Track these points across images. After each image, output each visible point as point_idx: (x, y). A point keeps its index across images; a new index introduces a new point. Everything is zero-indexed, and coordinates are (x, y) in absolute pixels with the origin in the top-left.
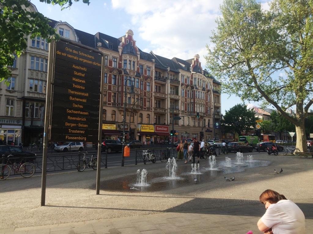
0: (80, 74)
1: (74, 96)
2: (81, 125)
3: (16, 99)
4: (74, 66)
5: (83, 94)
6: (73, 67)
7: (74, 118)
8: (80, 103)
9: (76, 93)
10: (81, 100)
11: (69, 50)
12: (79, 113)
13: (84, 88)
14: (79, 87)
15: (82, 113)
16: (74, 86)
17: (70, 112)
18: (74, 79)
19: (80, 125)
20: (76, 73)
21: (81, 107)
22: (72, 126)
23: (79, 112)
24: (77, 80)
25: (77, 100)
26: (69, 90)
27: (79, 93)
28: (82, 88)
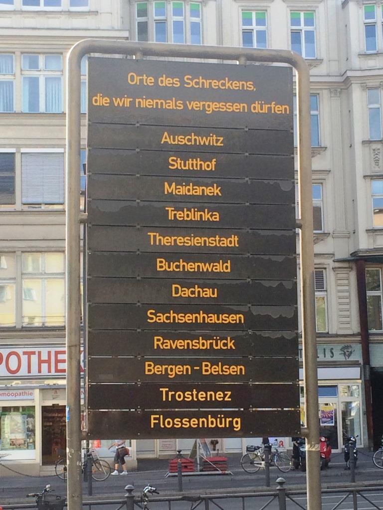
0: (194, 164)
1: (172, 255)
2: (215, 370)
3: (330, 263)
4: (166, 138)
5: (213, 242)
6: (164, 140)
7: (180, 344)
8: (204, 280)
9: (180, 241)
10: (205, 267)
11: (141, 80)
12: (200, 320)
13: (217, 217)
14: (193, 216)
15: (213, 319)
16: (171, 217)
17: (162, 318)
18: (170, 188)
19: (208, 369)
20: (176, 163)
21: (208, 293)
22: (172, 375)
23: (200, 317)
24: (183, 190)
25: (191, 267)
26: (152, 234)
27: (197, 241)
28: (206, 216)
